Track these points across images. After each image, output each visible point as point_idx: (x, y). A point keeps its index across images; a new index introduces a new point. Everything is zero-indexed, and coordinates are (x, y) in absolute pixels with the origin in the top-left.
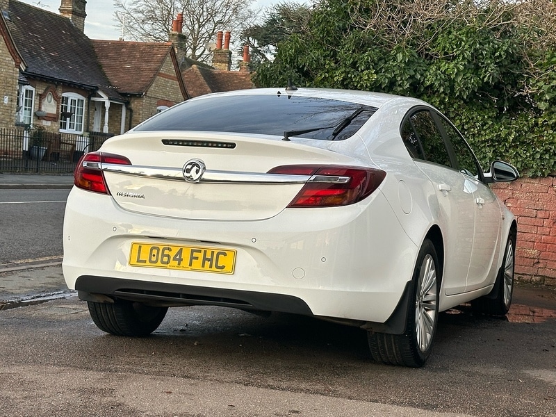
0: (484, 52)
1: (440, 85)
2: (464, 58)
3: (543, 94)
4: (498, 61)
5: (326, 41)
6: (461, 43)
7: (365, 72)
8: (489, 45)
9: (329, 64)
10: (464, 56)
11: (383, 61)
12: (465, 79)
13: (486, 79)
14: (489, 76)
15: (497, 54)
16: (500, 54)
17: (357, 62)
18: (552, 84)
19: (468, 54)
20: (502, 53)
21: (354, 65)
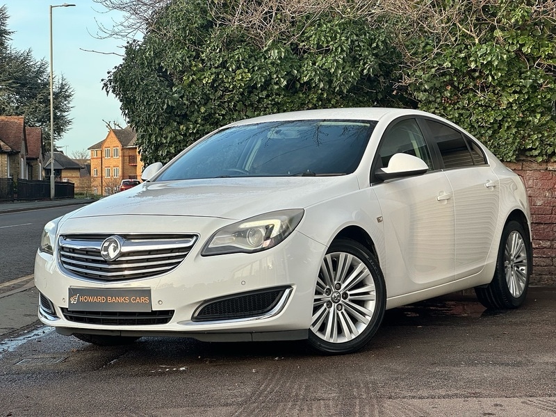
0: (361, 44)
1: (320, 80)
2: (342, 51)
3: (421, 84)
4: (375, 52)
5: (189, 40)
6: (336, 36)
7: (238, 72)
8: (365, 35)
9: (196, 66)
10: (342, 48)
11: (253, 58)
12: (345, 73)
13: (365, 71)
14: (369, 68)
15: (375, 45)
16: (377, 44)
17: (226, 61)
18: (430, 73)
19: (346, 47)
20: (380, 44)
21: (223, 65)
